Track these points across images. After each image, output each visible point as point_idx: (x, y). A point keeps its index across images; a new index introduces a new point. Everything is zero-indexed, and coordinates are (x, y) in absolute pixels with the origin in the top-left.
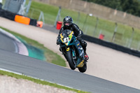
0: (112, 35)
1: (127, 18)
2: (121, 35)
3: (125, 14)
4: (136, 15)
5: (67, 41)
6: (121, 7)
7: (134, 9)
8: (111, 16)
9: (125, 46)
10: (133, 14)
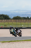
0: (4, 26)
1: (6, 21)
2: (6, 25)
3: (5, 20)
4: (8, 19)
5: (12, 31)
6: (4, 19)
7: (7, 18)
8: (2, 22)
9: (8, 27)
10: (7, 19)
